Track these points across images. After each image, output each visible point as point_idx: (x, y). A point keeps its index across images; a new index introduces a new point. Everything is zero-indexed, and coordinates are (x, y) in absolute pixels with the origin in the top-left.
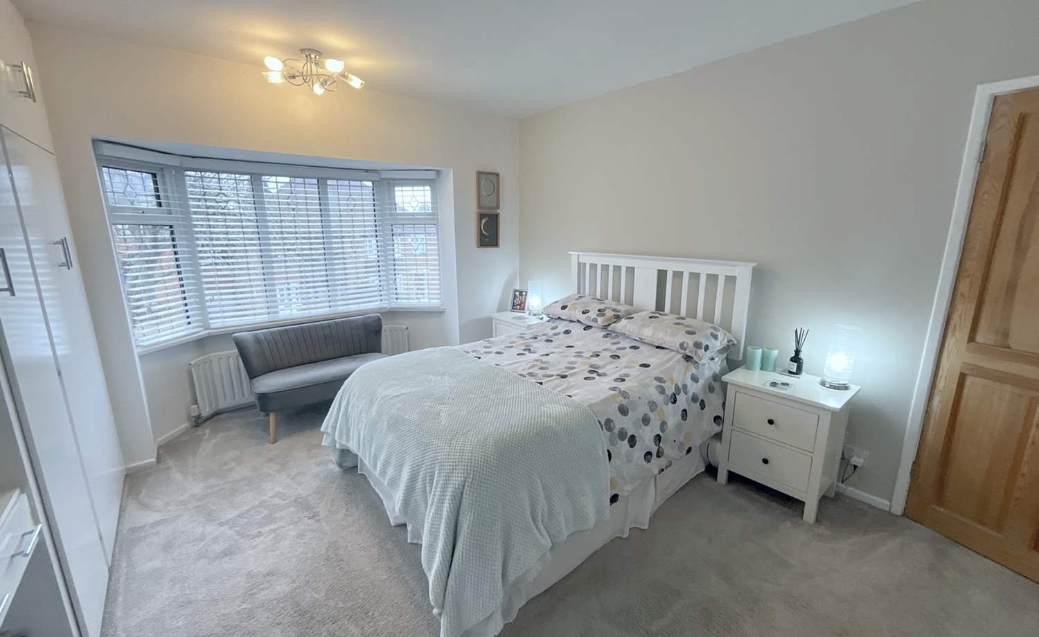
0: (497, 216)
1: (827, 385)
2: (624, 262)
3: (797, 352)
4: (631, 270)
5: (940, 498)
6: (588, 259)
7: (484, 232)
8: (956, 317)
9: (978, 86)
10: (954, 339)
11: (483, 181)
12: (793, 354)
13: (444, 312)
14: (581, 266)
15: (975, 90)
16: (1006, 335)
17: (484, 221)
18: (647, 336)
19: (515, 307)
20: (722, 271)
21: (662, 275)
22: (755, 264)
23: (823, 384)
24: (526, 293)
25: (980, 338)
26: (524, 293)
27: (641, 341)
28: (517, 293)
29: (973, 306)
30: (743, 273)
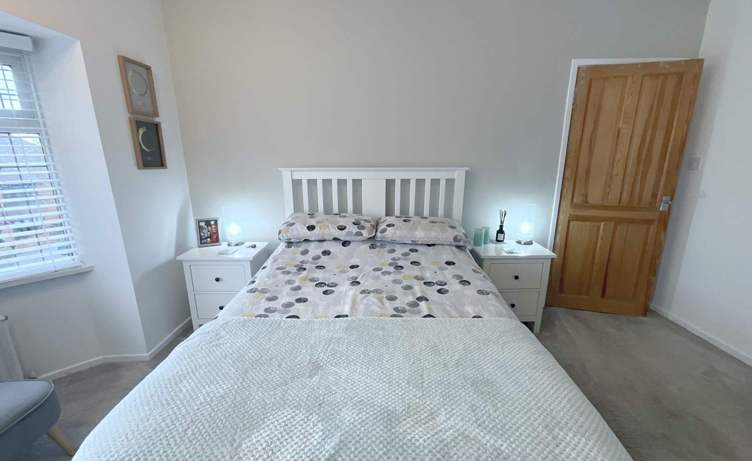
0: (157, 126)
1: (523, 243)
2: (349, 175)
3: (501, 227)
4: (357, 183)
5: (561, 290)
6: (305, 175)
7: (144, 147)
8: (565, 191)
9: (573, 60)
10: (564, 203)
11: (130, 73)
12: (499, 228)
13: (91, 271)
14: (297, 184)
15: (571, 61)
16: (586, 196)
17: (141, 131)
18: (420, 238)
19: (202, 242)
20: (443, 175)
21: (390, 183)
22: (467, 169)
23: (519, 242)
24: (216, 222)
25: (575, 200)
26: (213, 223)
27: (414, 243)
28: (202, 224)
29: (572, 184)
30: (459, 176)
